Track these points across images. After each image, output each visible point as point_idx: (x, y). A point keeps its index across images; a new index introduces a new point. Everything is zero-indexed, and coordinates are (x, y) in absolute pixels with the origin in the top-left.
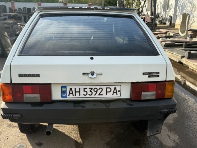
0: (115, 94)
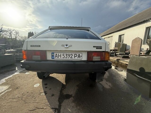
0: (79, 58)
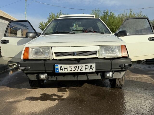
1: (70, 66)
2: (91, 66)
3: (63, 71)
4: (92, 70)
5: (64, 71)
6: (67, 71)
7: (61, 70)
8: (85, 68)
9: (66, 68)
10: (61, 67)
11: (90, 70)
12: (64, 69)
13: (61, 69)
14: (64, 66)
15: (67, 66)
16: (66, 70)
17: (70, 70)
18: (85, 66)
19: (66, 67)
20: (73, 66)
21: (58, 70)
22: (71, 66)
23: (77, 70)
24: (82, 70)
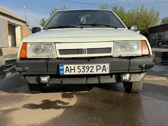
1: (78, 67)
2: (104, 66)
3: (69, 72)
4: (106, 71)
5: (71, 72)
6: (75, 72)
7: (67, 72)
8: (97, 69)
9: (74, 69)
10: (67, 67)
11: (102, 71)
12: (71, 70)
13: (67, 70)
14: (71, 67)
15: (74, 67)
16: (73, 71)
17: (78, 72)
18: (97, 66)
19: (72, 68)
20: (82, 66)
21: (64, 72)
22: (80, 67)
23: (87, 72)
24: (93, 72)
